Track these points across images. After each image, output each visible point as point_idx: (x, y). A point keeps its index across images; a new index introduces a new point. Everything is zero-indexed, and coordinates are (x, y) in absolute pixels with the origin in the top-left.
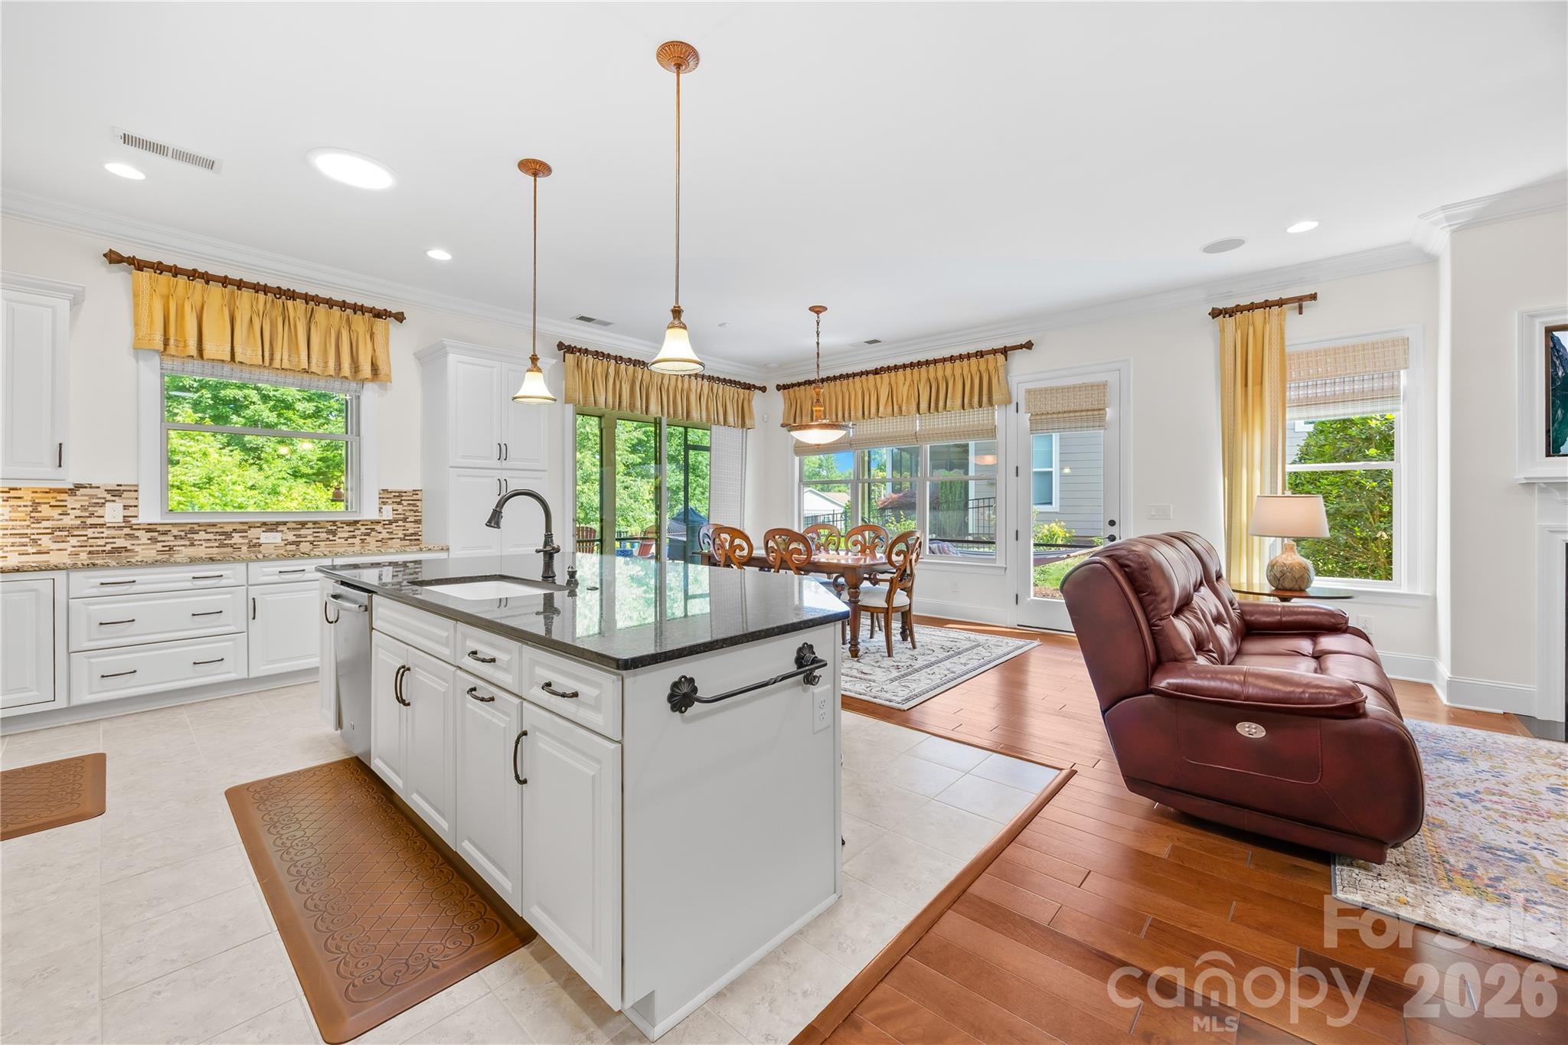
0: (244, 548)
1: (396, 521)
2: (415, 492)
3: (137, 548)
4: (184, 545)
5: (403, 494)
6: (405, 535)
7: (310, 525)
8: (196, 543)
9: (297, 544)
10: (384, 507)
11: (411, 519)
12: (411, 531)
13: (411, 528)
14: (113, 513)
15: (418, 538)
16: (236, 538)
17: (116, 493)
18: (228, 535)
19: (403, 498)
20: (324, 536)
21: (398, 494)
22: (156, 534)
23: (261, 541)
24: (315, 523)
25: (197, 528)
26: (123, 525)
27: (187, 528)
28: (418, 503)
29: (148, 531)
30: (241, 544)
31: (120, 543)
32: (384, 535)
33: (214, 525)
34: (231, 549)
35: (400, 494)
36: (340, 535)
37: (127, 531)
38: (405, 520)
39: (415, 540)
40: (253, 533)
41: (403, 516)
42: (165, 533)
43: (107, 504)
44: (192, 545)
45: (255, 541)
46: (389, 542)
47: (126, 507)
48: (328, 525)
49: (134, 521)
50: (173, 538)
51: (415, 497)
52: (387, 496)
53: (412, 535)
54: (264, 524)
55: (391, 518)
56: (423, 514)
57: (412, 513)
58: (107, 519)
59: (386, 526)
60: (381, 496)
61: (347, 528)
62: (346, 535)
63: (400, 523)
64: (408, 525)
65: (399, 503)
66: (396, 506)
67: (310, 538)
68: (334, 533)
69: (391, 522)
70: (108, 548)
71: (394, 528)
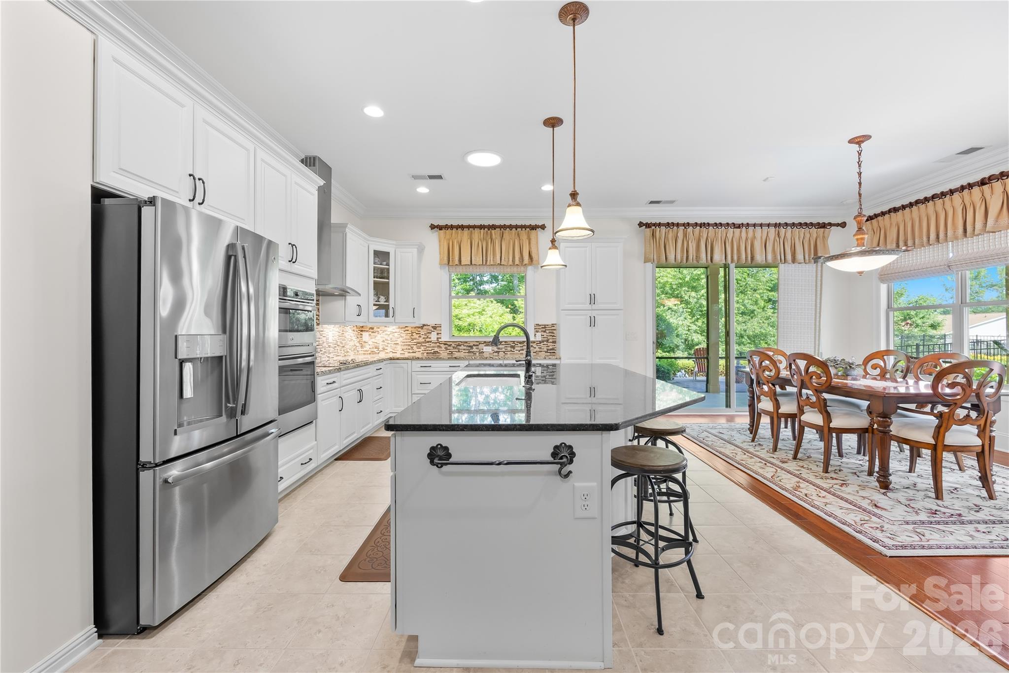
0: (477, 354)
1: (543, 342)
2: (553, 325)
3: (441, 352)
4: (456, 351)
5: (547, 326)
6: (548, 350)
7: (503, 343)
8: (460, 350)
9: (498, 352)
10: (537, 333)
11: (551, 341)
12: (551, 347)
13: (551, 346)
14: (434, 336)
15: (554, 351)
16: (474, 349)
17: (435, 328)
18: (471, 347)
19: (547, 329)
20: (509, 349)
21: (543, 326)
22: (447, 346)
23: (484, 351)
24: (506, 342)
25: (461, 343)
26: (437, 341)
27: (457, 344)
28: (554, 331)
29: (445, 344)
30: (476, 352)
31: (436, 349)
32: (537, 349)
33: (466, 342)
34: (473, 354)
35: (545, 326)
36: (516, 348)
37: (438, 344)
38: (547, 341)
39: (553, 352)
40: (481, 346)
41: (546, 339)
42: (450, 345)
43: (432, 332)
44: (459, 351)
45: (482, 350)
46: (540, 353)
47: (438, 334)
48: (511, 343)
49: (440, 340)
50: (452, 348)
51: (553, 328)
52: (539, 328)
53: (551, 350)
54: (485, 342)
55: (540, 340)
56: (557, 338)
57: (551, 337)
58: (432, 339)
59: (538, 344)
60: (536, 328)
61: (519, 345)
62: (519, 349)
63: (545, 343)
64: (549, 344)
65: (545, 332)
66: (543, 333)
67: (503, 350)
68: (513, 347)
69: (540, 342)
70: (432, 351)
71: (542, 346)
